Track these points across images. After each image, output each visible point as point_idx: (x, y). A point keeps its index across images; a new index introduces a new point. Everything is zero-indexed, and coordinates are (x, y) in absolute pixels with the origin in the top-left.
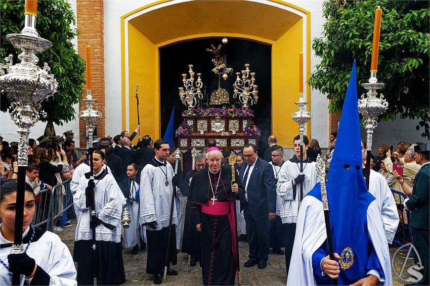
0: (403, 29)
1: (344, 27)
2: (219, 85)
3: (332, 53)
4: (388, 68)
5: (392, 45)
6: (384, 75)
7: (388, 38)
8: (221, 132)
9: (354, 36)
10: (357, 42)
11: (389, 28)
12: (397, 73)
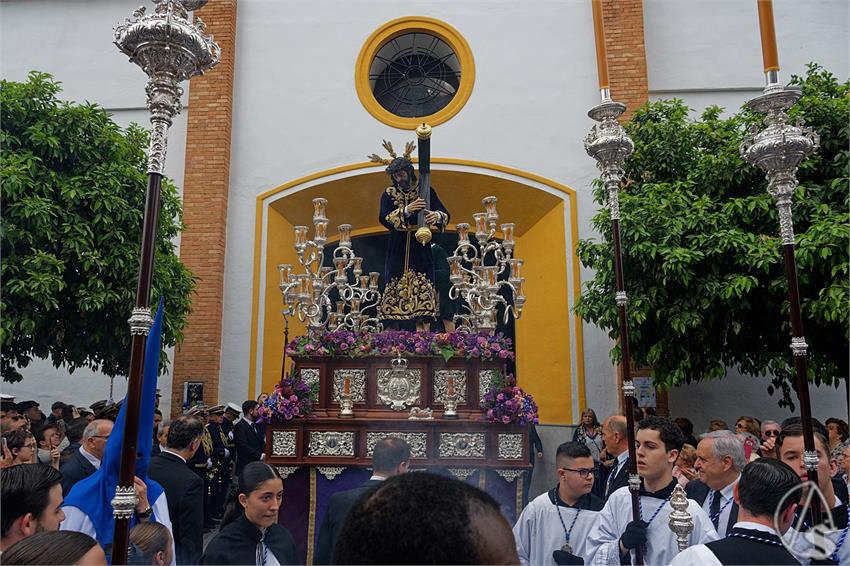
0: (723, 228)
1: (625, 224)
2: (407, 264)
3: (610, 263)
4: (703, 291)
5: (705, 253)
6: (699, 302)
7: (698, 243)
8: (409, 407)
9: (642, 239)
10: (648, 248)
11: (698, 225)
12: (718, 301)
